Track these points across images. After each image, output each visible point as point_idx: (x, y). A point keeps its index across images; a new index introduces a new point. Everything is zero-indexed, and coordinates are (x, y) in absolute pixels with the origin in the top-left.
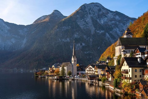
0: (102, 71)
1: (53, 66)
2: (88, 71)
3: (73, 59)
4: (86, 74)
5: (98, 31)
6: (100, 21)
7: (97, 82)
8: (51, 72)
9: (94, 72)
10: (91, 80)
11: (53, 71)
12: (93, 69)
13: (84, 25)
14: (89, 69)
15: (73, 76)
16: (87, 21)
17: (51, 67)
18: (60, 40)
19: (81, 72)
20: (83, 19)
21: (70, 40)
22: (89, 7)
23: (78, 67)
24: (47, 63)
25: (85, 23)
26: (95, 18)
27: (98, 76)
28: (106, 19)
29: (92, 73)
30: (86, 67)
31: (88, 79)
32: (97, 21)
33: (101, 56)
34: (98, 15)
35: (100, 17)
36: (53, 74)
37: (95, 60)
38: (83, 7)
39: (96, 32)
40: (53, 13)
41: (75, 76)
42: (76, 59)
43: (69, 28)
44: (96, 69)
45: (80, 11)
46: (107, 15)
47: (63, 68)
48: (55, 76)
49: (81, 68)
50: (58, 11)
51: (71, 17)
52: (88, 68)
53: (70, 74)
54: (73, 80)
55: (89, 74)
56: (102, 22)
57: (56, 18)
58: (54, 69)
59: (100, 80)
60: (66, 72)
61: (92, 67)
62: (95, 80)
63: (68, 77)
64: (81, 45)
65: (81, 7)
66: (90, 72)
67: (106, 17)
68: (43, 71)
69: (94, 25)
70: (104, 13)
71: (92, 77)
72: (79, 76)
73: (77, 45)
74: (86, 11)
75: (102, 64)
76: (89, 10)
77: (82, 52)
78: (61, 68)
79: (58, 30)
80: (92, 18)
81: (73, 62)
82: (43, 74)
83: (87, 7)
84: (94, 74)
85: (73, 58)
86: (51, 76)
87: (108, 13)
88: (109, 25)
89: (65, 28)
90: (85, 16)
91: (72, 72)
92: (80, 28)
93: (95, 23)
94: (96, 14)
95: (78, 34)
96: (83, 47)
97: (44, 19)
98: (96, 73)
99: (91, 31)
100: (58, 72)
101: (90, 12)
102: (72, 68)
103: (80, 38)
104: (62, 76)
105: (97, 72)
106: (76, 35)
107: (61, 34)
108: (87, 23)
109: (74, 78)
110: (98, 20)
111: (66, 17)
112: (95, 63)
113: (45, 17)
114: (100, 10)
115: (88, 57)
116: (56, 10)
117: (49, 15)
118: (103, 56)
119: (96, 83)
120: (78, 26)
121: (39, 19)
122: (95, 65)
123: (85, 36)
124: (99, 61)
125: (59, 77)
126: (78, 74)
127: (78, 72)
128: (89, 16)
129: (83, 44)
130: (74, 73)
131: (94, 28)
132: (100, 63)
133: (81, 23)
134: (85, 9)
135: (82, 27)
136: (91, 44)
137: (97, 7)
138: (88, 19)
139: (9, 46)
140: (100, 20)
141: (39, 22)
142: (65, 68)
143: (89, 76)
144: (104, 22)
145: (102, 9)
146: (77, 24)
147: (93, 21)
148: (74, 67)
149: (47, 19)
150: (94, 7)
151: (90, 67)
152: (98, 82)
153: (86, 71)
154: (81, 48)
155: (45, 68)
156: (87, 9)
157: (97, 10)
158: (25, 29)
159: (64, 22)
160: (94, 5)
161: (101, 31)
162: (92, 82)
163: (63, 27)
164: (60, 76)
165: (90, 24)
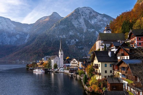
1: (43, 59)
3: (60, 53)
4: (71, 66)
5: (90, 30)
6: (91, 21)
8: (41, 64)
9: (77, 65)
10: (71, 73)
12: (77, 62)
13: (78, 24)
14: (73, 62)
16: (80, 21)
17: (41, 60)
18: (57, 36)
19: (66, 64)
20: (77, 20)
21: (66, 36)
22: (82, 10)
25: (79, 23)
26: (87, 19)
28: (96, 20)
32: (88, 21)
34: (90, 17)
35: (91, 18)
36: (42, 66)
38: (77, 10)
39: (87, 30)
40: (52, 15)
41: (61, 69)
43: (65, 26)
45: (74, 13)
46: (96, 17)
47: (49, 61)
49: (68, 61)
50: (56, 13)
51: (67, 18)
53: (56, 66)
54: (57, 72)
56: (93, 23)
57: (55, 18)
58: (44, 61)
61: (76, 60)
63: (53, 69)
64: (75, 40)
65: (76, 10)
66: (74, 65)
67: (96, 18)
69: (86, 24)
70: (94, 15)
72: (64, 68)
73: (72, 41)
74: (80, 13)
75: (88, 57)
76: (82, 13)
77: (76, 47)
79: (56, 28)
80: (84, 19)
81: (60, 56)
82: (33, 66)
83: (80, 10)
85: (60, 51)
87: (97, 15)
88: (98, 25)
89: (62, 27)
90: (79, 17)
94: (88, 16)
95: (73, 32)
96: (77, 42)
97: (45, 19)
99: (83, 30)
101: (83, 14)
102: (59, 61)
103: (74, 35)
104: (47, 69)
105: (79, 65)
106: (71, 33)
108: (80, 23)
109: (58, 70)
110: (89, 21)
111: (63, 18)
113: (46, 17)
114: (91, 13)
115: (81, 51)
116: (55, 12)
117: (49, 16)
119: (74, 76)
120: (73, 25)
121: (40, 19)
128: (82, 17)
129: (77, 40)
130: (60, 65)
133: (75, 23)
134: (78, 11)
135: (76, 26)
136: (84, 41)
137: (88, 11)
138: (81, 20)
139: (14, 41)
142: (53, 61)
144: (94, 23)
145: (92, 12)
146: (72, 23)
147: (85, 21)
148: (61, 59)
149: (47, 19)
150: (86, 10)
151: (75, 60)
152: (76, 76)
153: (71, 64)
154: (75, 43)
156: (80, 12)
157: (88, 13)
158: (28, 27)
160: (86, 8)
161: (92, 30)
162: (72, 75)
163: (60, 26)
165: (83, 24)
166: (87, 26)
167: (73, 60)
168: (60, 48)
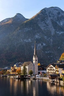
0: (63, 71)
1: (15, 65)
2: (49, 70)
3: (34, 59)
4: (47, 73)
5: (58, 32)
7: (58, 81)
8: (13, 71)
9: (54, 71)
10: (52, 79)
11: (15, 70)
12: (54, 68)
13: (44, 26)
14: (50, 69)
15: (34, 75)
16: (47, 23)
17: (13, 67)
18: (22, 40)
19: (42, 71)
20: (43, 22)
21: (31, 40)
22: (49, 11)
23: (39, 67)
24: (9, 63)
25: (46, 25)
26: (55, 20)
27: (59, 75)
29: (53, 72)
30: (47, 66)
31: (49, 78)
32: (56, 23)
33: (62, 56)
34: (58, 18)
36: (14, 73)
37: (56, 60)
38: (44, 10)
39: (56, 33)
40: (16, 16)
41: (37, 76)
42: (37, 59)
43: (30, 29)
44: (57, 69)
45: (40, 14)
47: (25, 67)
48: (17, 75)
49: (42, 67)
50: (20, 14)
51: (32, 20)
52: (49, 67)
53: (31, 73)
54: (34, 79)
55: (50, 73)
56: (62, 24)
57: (19, 20)
58: (16, 68)
59: (61, 80)
60: (27, 71)
61: (53, 66)
62: (56, 79)
63: (29, 76)
64: (42, 45)
65: (42, 10)
66: (51, 71)
68: (5, 70)
69: (54, 26)
70: (63, 16)
71: (54, 77)
72: (40, 75)
73: (38, 45)
74: (47, 14)
75: (63, 63)
76: (49, 14)
77: (43, 52)
78: (22, 68)
79: (20, 31)
80: (52, 20)
81: (34, 62)
82: (5, 73)
83: (47, 11)
84: (55, 73)
85: (34, 57)
86: (12, 75)
89: (27, 29)
90: (46, 18)
91: (33, 71)
92: (41, 29)
93: (55, 25)
94: (56, 17)
95: (39, 35)
96: (44, 47)
97: (8, 21)
98: (57, 73)
99: (51, 32)
100: (20, 71)
101: (50, 15)
102: (33, 67)
103: (40, 38)
104: (23, 76)
105: (58, 71)
106: (37, 36)
107: (23, 35)
108: (47, 25)
109: (35, 77)
110: (58, 22)
111: (28, 19)
112: (56, 62)
113: (8, 19)
114: (59, 13)
115: (49, 57)
116: (18, 14)
117: (12, 18)
118: (63, 56)
119: (57, 83)
120: (39, 28)
122: (56, 65)
123: (46, 37)
124: (59, 61)
125: (20, 76)
126: (39, 73)
127: (39, 71)
128: (49, 18)
129: (44, 44)
130: (35, 72)
131: (54, 30)
132: (60, 63)
133: (42, 26)
134: (45, 12)
135: (42, 28)
136: (52, 45)
137: (56, 11)
138: (48, 21)
140: (59, 22)
141: (3, 24)
142: (27, 67)
143: (51, 75)
145: (61, 13)
146: (38, 26)
147: (53, 23)
148: (35, 66)
149: (10, 22)
150: (54, 11)
151: (51, 66)
152: (60, 82)
153: (47, 71)
154: (42, 48)
155: (7, 68)
156: (47, 13)
157: (56, 14)
159: (26, 24)
160: (54, 9)
161: (61, 32)
162: (53, 81)
163: (25, 29)
164: (22, 76)
165: (50, 26)
166: (55, 28)
167: (50, 67)
168: (35, 54)
